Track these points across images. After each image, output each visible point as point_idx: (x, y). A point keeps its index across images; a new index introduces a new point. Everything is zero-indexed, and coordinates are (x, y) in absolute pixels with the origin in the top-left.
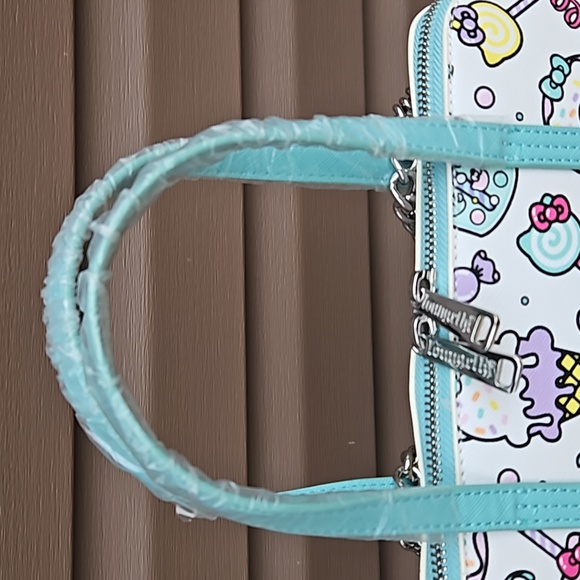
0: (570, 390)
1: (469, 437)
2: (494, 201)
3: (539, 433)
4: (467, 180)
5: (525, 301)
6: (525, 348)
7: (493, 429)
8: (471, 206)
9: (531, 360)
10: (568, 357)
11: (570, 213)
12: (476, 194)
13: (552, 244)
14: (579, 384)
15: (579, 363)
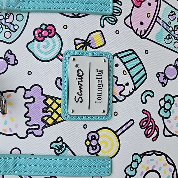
0: (49, 114)
1: (0, 133)
2: (16, 27)
3: (32, 132)
4: (4, 18)
5: (30, 73)
6: (28, 94)
7: (10, 130)
8: (5, 30)
9: (31, 100)
10: (49, 99)
11: (56, 33)
12: (7, 24)
13: (45, 47)
14: (55, 111)
15: (54, 101)
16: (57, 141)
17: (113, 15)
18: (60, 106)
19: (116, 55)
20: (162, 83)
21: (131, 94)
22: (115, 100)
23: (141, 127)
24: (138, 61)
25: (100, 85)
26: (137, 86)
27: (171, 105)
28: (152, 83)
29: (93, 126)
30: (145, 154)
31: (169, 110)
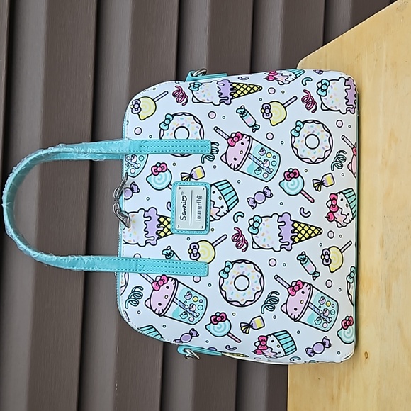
0: (162, 229)
1: (126, 243)
2: (139, 165)
3: (149, 242)
4: (130, 159)
5: (148, 199)
6: (147, 214)
7: (134, 240)
8: (131, 168)
9: (149, 218)
10: (162, 218)
11: (167, 169)
12: (133, 163)
13: (159, 179)
14: (166, 227)
15: (165, 219)
16: (167, 249)
17: (211, 153)
18: (169, 223)
19: (214, 184)
20: (252, 206)
21: (225, 214)
22: (212, 219)
23: (233, 240)
24: (231, 189)
25: (199, 207)
26: (230, 208)
27: (260, 224)
28: (243, 206)
29: (195, 239)
30: (235, 262)
31: (257, 228)
